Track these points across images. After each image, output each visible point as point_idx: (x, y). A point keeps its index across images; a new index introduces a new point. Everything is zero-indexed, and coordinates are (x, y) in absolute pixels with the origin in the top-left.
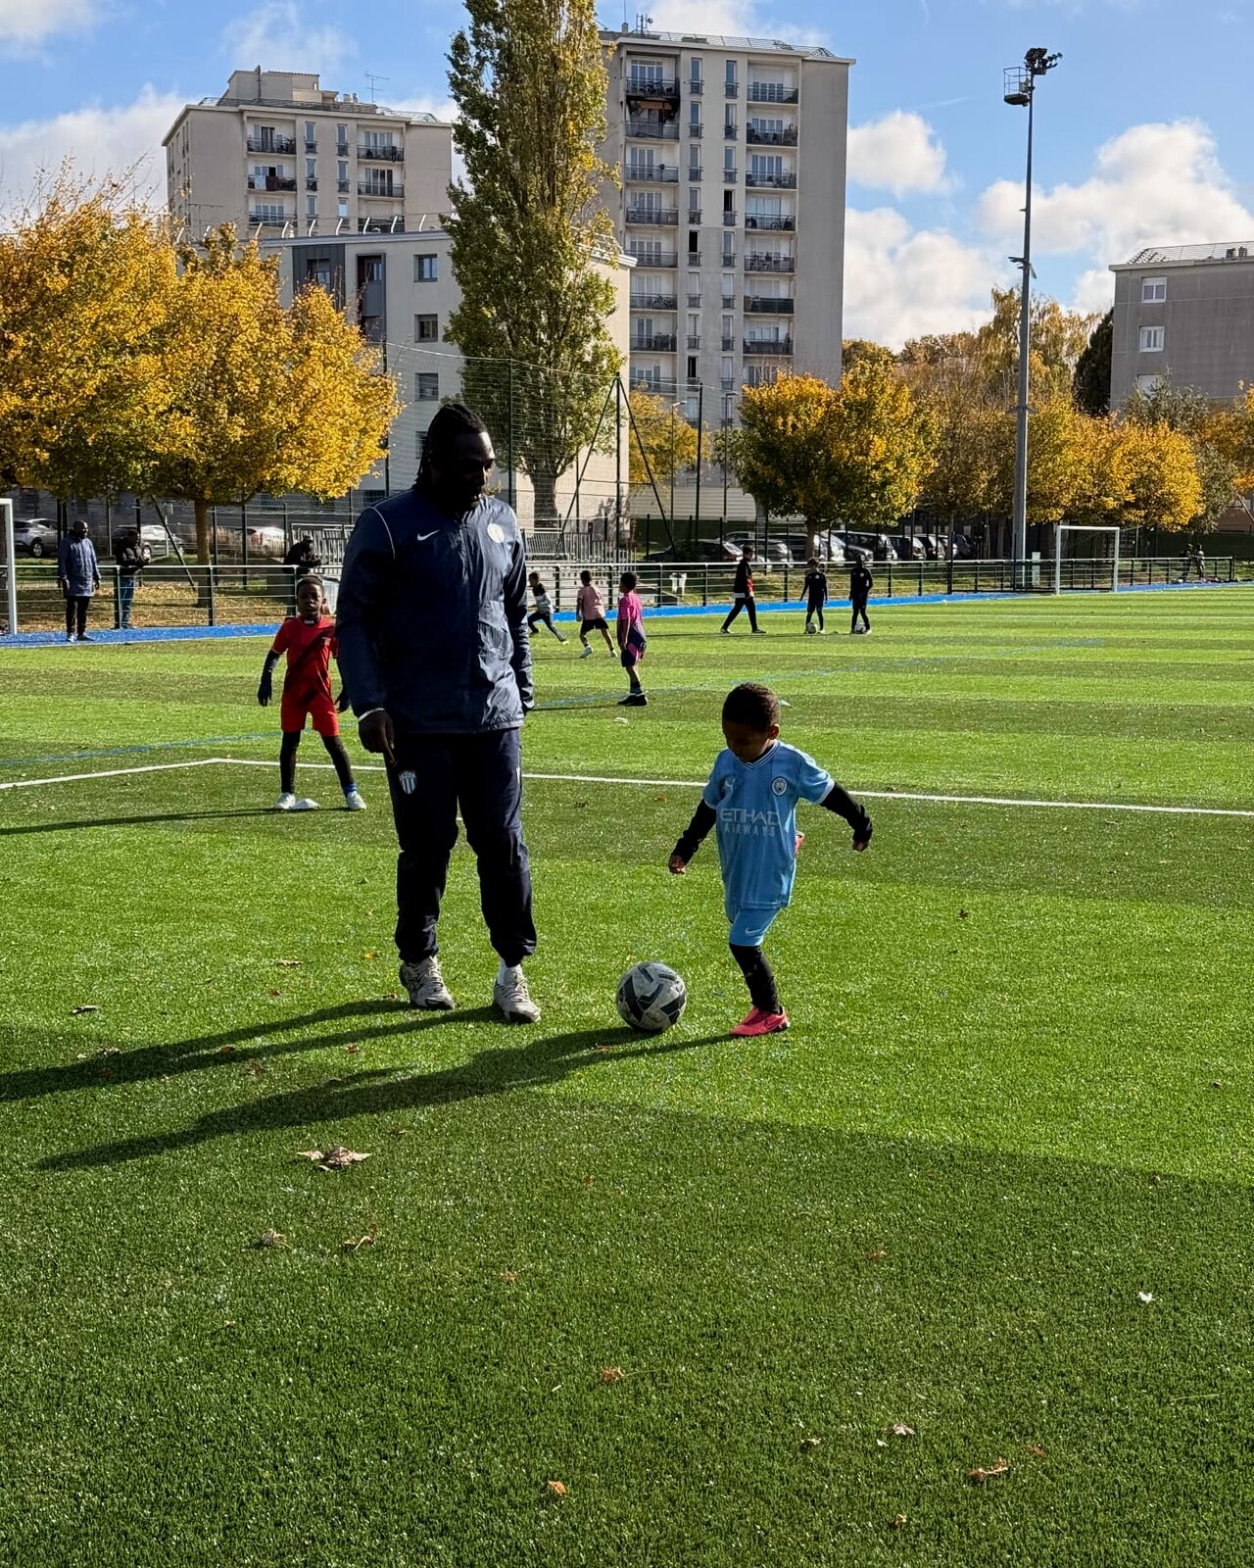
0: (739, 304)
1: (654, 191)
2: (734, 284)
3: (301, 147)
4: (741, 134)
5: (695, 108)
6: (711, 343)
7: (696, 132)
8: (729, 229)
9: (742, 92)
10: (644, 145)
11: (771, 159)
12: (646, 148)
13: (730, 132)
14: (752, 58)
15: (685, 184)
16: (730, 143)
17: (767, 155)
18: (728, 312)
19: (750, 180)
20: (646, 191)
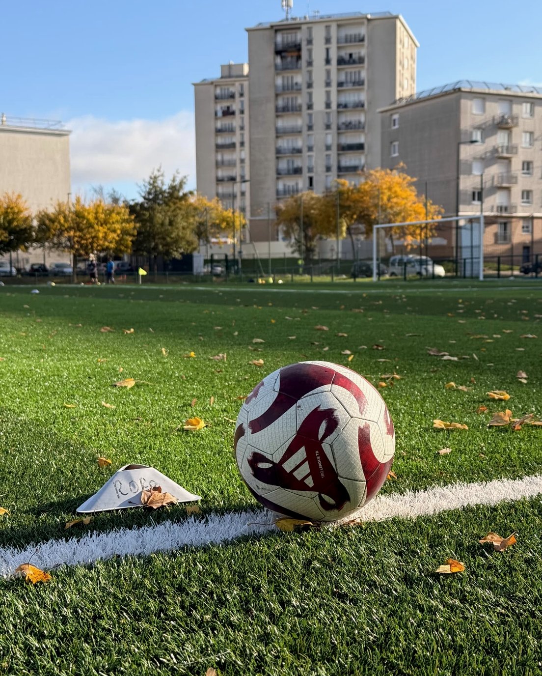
0: (334, 148)
1: (294, 96)
2: (331, 138)
3: (237, 95)
4: (334, 62)
5: (310, 51)
6: (320, 169)
7: (310, 64)
8: (328, 110)
9: (334, 41)
10: (288, 74)
11: (351, 73)
12: (289, 75)
13: (328, 61)
14: (339, 23)
15: (305, 90)
16: (328, 67)
17: (353, 70)
18: (328, 152)
19: (340, 84)
20: (290, 96)
